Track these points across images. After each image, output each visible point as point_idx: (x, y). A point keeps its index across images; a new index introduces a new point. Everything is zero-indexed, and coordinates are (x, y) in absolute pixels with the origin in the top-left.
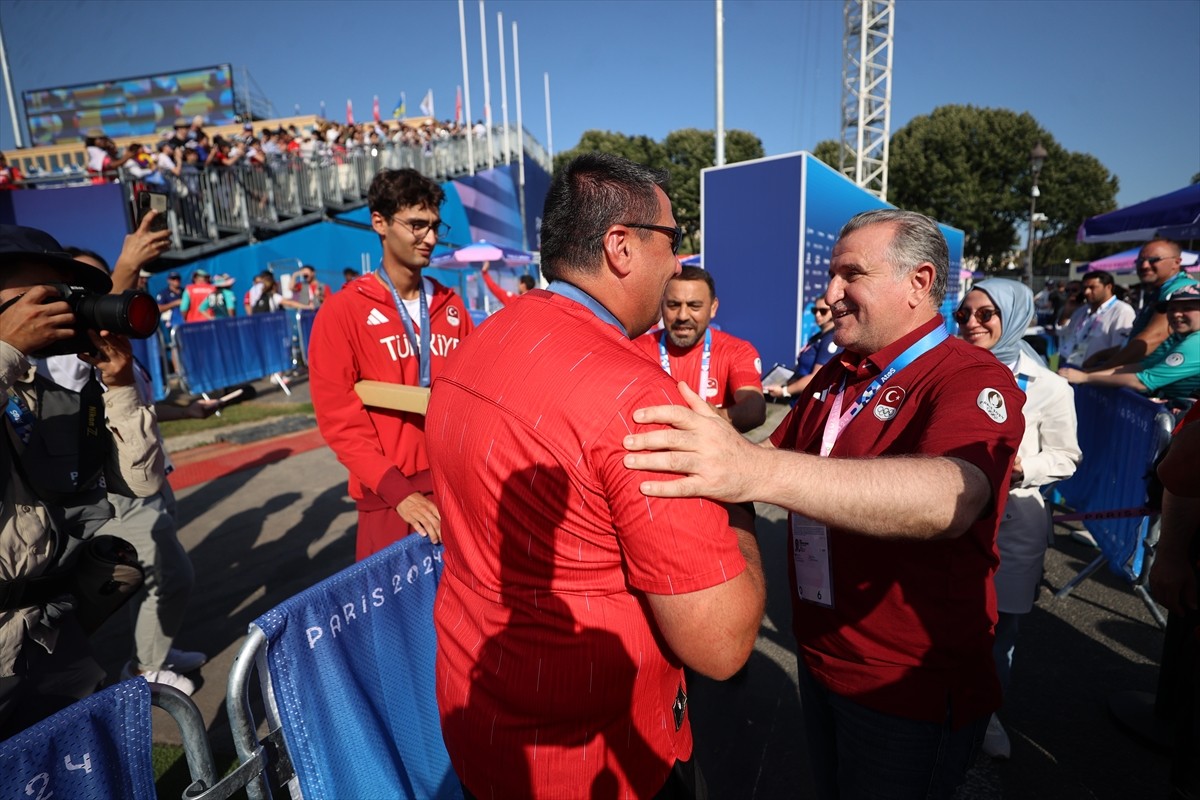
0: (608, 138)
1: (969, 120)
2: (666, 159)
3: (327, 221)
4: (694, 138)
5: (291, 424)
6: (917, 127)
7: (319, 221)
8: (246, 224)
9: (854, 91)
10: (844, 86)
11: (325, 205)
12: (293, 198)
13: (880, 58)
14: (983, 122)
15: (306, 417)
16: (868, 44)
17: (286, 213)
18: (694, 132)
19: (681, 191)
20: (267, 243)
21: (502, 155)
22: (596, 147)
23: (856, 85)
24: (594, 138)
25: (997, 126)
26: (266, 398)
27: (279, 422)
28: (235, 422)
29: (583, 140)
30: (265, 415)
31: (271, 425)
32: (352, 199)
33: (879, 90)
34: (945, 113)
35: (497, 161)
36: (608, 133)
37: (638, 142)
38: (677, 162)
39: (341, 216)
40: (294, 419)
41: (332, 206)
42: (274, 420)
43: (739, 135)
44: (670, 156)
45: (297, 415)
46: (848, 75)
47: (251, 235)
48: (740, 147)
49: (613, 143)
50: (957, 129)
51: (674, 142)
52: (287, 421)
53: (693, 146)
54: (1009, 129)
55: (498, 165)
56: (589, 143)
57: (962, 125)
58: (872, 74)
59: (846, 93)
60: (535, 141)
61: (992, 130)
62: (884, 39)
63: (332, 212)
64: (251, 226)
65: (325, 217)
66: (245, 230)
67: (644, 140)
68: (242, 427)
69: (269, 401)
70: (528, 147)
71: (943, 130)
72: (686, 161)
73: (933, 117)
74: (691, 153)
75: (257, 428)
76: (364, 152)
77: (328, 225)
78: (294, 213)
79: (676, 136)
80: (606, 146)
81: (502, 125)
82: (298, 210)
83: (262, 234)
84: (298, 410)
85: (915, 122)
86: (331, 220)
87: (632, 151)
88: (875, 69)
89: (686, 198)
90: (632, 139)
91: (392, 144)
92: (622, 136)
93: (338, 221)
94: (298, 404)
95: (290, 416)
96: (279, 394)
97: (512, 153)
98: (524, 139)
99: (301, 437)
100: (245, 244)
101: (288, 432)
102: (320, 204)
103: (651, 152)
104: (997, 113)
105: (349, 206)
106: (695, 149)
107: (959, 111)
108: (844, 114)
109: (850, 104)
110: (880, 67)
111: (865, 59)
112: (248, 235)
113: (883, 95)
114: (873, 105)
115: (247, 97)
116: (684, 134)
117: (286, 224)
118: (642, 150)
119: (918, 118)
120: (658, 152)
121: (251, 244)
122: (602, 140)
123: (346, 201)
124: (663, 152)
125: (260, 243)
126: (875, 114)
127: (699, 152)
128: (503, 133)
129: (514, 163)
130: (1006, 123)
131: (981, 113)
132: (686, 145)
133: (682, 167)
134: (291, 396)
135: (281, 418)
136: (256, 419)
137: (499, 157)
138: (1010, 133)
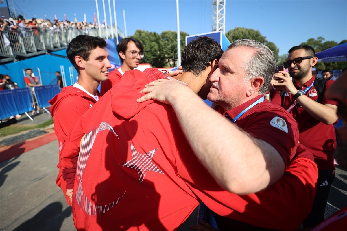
0: (144, 32)
1: (244, 31)
2: (162, 39)
3: (47, 54)
4: (170, 33)
5: (32, 134)
6: (231, 33)
7: (44, 54)
8: (12, 54)
9: (215, 21)
10: (212, 20)
11: (46, 48)
12: (33, 45)
13: (222, 12)
14: (247, 32)
15: (39, 130)
16: (219, 8)
17: (30, 50)
18: (170, 31)
19: (166, 49)
20: (22, 61)
21: (111, 35)
22: (140, 35)
23: (216, 19)
24: (140, 32)
25: (251, 33)
26: (22, 122)
27: (27, 133)
28: (5, 135)
29: (136, 33)
30: (20, 131)
31: (23, 135)
32: (57, 47)
33: (222, 21)
34: (238, 29)
35: (109, 37)
36: (144, 31)
37: (153, 34)
38: (165, 40)
39: (53, 53)
40: (34, 131)
41: (49, 48)
42: (25, 132)
43: (183, 33)
44: (163, 38)
45: (36, 129)
46: (213, 16)
47: (14, 58)
48: (183, 36)
49: (145, 34)
50: (241, 33)
51: (164, 34)
52: (31, 132)
53: (170, 35)
54: (254, 34)
55: (110, 38)
56: (138, 34)
57: (242, 33)
58: (220, 16)
59: (213, 22)
60: (121, 31)
61: (250, 34)
62: (222, 7)
63: (50, 51)
64: (14, 55)
65: (47, 53)
66: (12, 56)
67: (155, 34)
68: (8, 137)
69: (23, 124)
70: (119, 33)
71: (237, 34)
72: (167, 40)
73: (234, 30)
74: (169, 37)
75: (16, 137)
76: (61, 30)
77: (48, 55)
78: (33, 51)
79: (164, 32)
80: (143, 35)
81: (110, 26)
82: (35, 49)
83: (20, 58)
84: (36, 127)
85: (230, 31)
86: (49, 54)
87: (151, 36)
88: (221, 15)
89: (168, 51)
90: (151, 33)
91: (72, 28)
92: (148, 32)
93: (52, 54)
94: (36, 125)
95: (33, 130)
96: (28, 120)
97: (114, 35)
98: (118, 31)
99: (37, 140)
100: (12, 61)
101: (31, 138)
102: (44, 48)
103: (157, 37)
104: (251, 30)
105: (56, 49)
106: (170, 36)
107: (241, 29)
108: (212, 28)
109: (214, 25)
110: (222, 14)
111: (218, 12)
112: (13, 58)
113: (223, 22)
114: (220, 25)
115: (15, 11)
116: (166, 32)
117: (30, 55)
118: (154, 36)
119: (231, 30)
120: (159, 37)
121: (15, 62)
122: (142, 33)
123: (55, 47)
124: (161, 37)
125: (19, 62)
126: (221, 28)
127: (171, 37)
128: (111, 28)
129: (115, 38)
130: (253, 33)
131: (246, 30)
132: (167, 35)
133: (166, 42)
134: (33, 121)
135: (28, 131)
136: (16, 133)
137: (110, 36)
138: (254, 35)
